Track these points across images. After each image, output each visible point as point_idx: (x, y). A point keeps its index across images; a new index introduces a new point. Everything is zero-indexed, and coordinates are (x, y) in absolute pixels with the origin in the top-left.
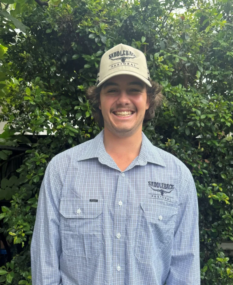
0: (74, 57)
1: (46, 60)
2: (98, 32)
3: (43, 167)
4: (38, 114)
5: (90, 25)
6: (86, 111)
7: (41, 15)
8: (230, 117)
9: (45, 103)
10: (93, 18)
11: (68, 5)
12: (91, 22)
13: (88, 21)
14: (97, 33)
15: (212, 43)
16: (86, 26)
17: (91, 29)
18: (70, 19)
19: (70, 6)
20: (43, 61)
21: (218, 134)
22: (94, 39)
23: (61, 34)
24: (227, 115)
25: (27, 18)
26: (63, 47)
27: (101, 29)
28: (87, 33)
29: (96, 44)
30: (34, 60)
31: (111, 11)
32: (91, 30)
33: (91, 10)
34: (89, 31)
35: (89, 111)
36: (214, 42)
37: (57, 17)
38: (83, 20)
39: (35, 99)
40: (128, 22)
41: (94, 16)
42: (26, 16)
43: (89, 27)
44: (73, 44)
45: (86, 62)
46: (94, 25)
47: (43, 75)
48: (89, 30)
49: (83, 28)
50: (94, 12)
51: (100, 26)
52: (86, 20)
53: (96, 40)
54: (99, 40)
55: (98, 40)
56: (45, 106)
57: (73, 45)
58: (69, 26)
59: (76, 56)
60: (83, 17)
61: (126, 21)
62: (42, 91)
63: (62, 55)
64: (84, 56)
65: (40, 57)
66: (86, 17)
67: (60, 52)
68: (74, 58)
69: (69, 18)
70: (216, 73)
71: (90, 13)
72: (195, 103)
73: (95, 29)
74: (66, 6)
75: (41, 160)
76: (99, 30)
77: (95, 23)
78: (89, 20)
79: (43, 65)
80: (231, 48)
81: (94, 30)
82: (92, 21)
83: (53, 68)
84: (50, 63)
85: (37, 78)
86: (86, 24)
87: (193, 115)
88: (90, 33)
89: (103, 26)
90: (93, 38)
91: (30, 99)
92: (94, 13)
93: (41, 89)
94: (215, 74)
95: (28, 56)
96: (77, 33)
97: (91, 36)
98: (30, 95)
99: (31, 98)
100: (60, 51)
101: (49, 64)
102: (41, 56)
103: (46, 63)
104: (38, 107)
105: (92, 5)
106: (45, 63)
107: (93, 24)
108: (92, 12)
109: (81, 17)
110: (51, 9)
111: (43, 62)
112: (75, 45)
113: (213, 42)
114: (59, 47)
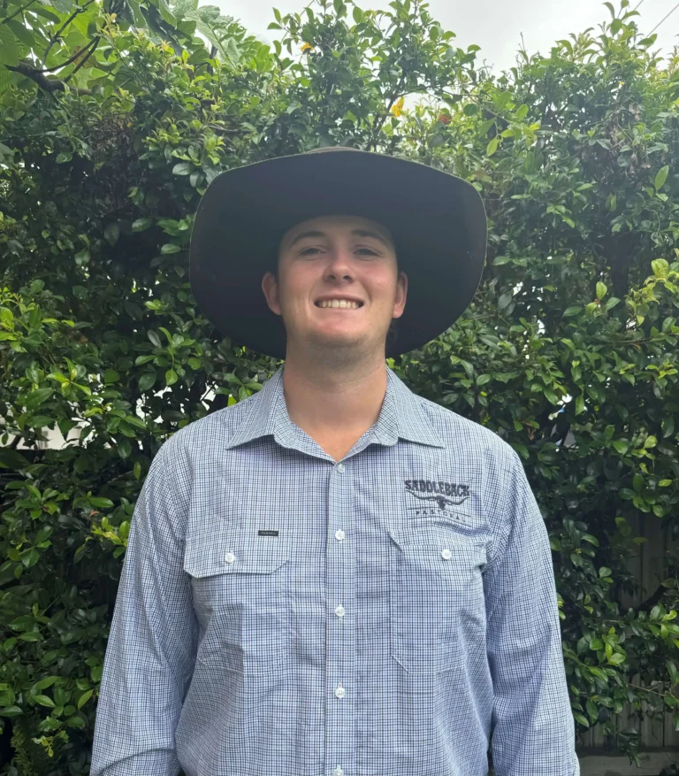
0: (137, 224)
1: (62, 235)
2: (199, 158)
3: (49, 524)
4: (35, 379)
5: (176, 141)
6: (169, 368)
7: (49, 116)
8: (558, 379)
9: (56, 349)
10: (185, 123)
11: (121, 89)
12: (178, 134)
13: (172, 129)
14: (196, 160)
15: (510, 183)
16: (165, 143)
17: (180, 151)
18: (125, 126)
19: (128, 92)
20: (53, 238)
21: (525, 426)
22: (188, 176)
23: (101, 164)
24: (549, 375)
25: (13, 126)
26: (108, 201)
27: (206, 150)
28: (168, 162)
29: (194, 190)
30: (29, 237)
31: (239, 102)
32: (179, 153)
33: (180, 101)
34: (174, 157)
35: (175, 370)
36: (515, 179)
37: (90, 121)
38: (159, 127)
39: (27, 339)
40: (278, 131)
41: (189, 116)
42: (8, 119)
43: (174, 147)
44: (134, 192)
45: (167, 239)
46: (187, 140)
47: (56, 276)
48: (175, 153)
49: (156, 149)
50: (188, 105)
51: (205, 143)
52: (167, 127)
53: (193, 179)
54: (202, 178)
55: (198, 180)
56: (55, 357)
57: (133, 194)
58: (122, 145)
59: (141, 224)
60: (159, 119)
61: (273, 127)
62: (49, 317)
63: (107, 222)
64: (162, 223)
65: (46, 228)
66: (165, 121)
67: (100, 214)
68: (135, 228)
69: (119, 123)
70: (523, 262)
71: (177, 109)
72: (460, 343)
73: (191, 151)
74: (118, 91)
75: (45, 505)
76: (202, 152)
77: (190, 135)
78: (174, 126)
79: (53, 250)
80: (558, 195)
81: (187, 154)
82: (183, 130)
83: (82, 256)
84: (74, 244)
85: (37, 284)
86: (166, 137)
87: (457, 375)
88: (177, 161)
89: (213, 143)
90: (186, 173)
91: (11, 338)
92: (189, 108)
93: (46, 313)
94: (519, 264)
95: (11, 225)
96: (141, 161)
97: (178, 170)
98: (12, 328)
99: (14, 335)
100: (101, 212)
101: (72, 247)
102: (48, 226)
103: (63, 244)
104: (36, 360)
105: (182, 89)
106: (59, 243)
107: (185, 138)
108: (184, 105)
109: (154, 121)
110: (72, 99)
111: (55, 241)
112: (138, 193)
113: (512, 179)
114: (97, 201)
